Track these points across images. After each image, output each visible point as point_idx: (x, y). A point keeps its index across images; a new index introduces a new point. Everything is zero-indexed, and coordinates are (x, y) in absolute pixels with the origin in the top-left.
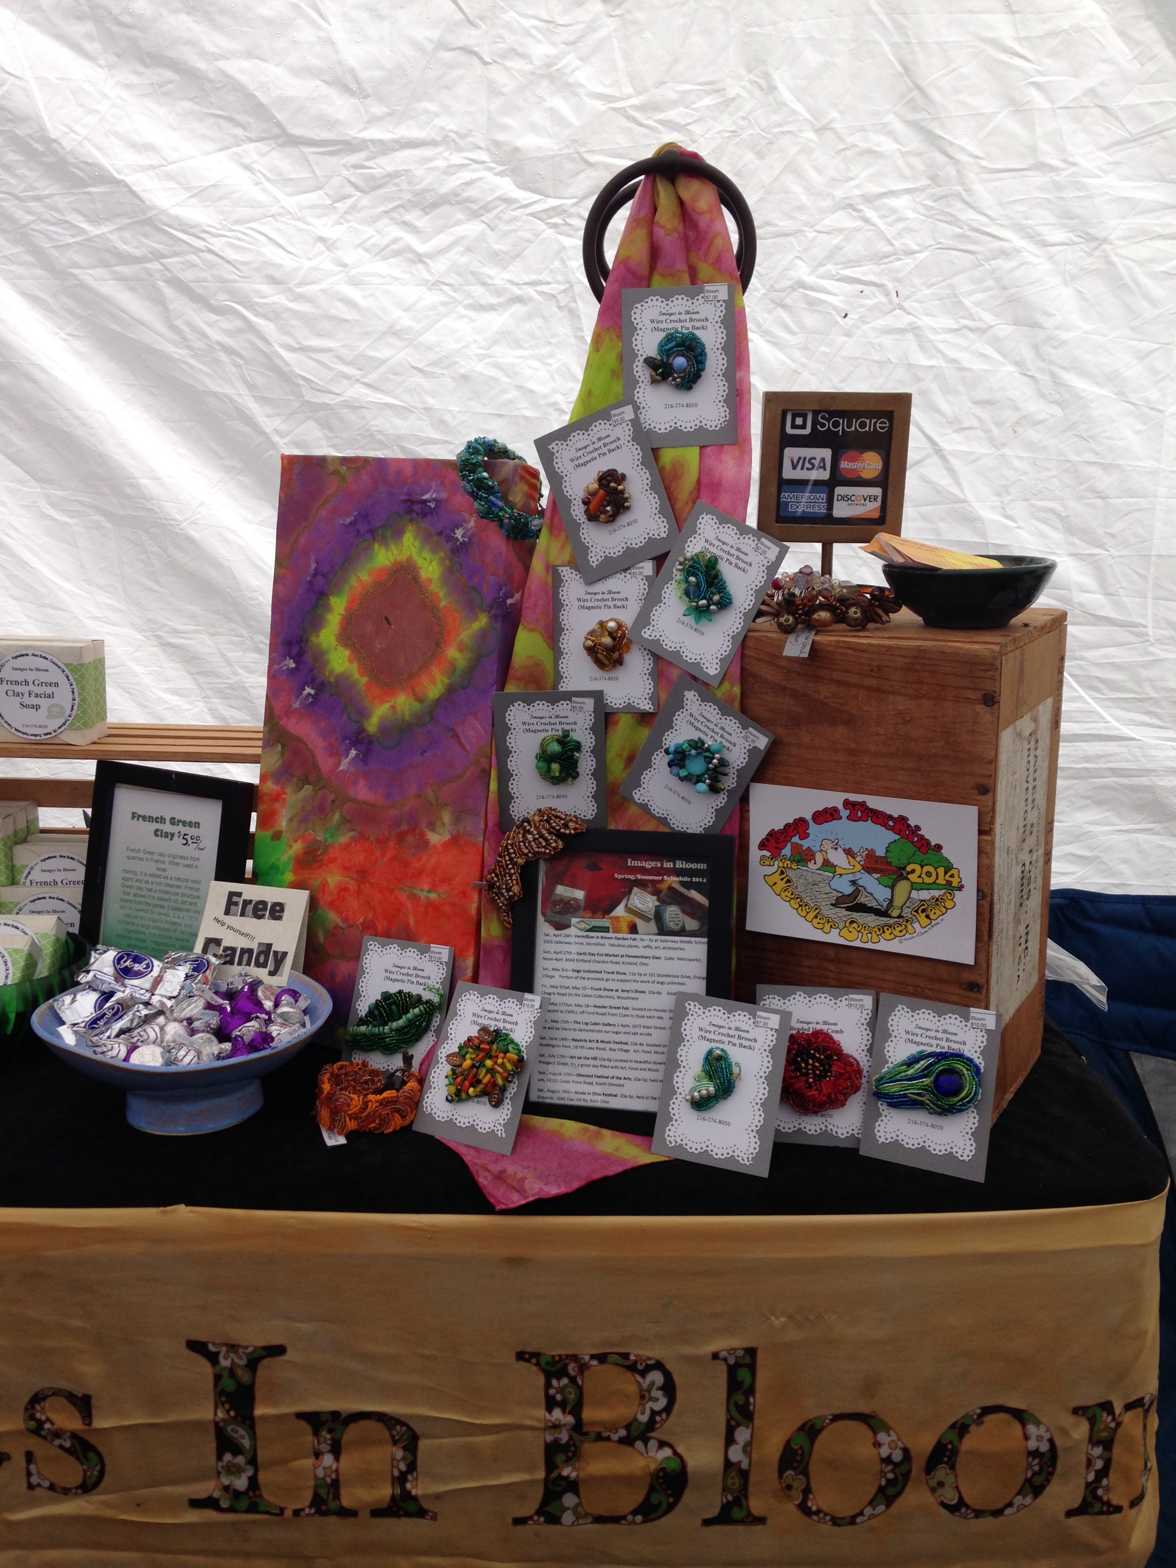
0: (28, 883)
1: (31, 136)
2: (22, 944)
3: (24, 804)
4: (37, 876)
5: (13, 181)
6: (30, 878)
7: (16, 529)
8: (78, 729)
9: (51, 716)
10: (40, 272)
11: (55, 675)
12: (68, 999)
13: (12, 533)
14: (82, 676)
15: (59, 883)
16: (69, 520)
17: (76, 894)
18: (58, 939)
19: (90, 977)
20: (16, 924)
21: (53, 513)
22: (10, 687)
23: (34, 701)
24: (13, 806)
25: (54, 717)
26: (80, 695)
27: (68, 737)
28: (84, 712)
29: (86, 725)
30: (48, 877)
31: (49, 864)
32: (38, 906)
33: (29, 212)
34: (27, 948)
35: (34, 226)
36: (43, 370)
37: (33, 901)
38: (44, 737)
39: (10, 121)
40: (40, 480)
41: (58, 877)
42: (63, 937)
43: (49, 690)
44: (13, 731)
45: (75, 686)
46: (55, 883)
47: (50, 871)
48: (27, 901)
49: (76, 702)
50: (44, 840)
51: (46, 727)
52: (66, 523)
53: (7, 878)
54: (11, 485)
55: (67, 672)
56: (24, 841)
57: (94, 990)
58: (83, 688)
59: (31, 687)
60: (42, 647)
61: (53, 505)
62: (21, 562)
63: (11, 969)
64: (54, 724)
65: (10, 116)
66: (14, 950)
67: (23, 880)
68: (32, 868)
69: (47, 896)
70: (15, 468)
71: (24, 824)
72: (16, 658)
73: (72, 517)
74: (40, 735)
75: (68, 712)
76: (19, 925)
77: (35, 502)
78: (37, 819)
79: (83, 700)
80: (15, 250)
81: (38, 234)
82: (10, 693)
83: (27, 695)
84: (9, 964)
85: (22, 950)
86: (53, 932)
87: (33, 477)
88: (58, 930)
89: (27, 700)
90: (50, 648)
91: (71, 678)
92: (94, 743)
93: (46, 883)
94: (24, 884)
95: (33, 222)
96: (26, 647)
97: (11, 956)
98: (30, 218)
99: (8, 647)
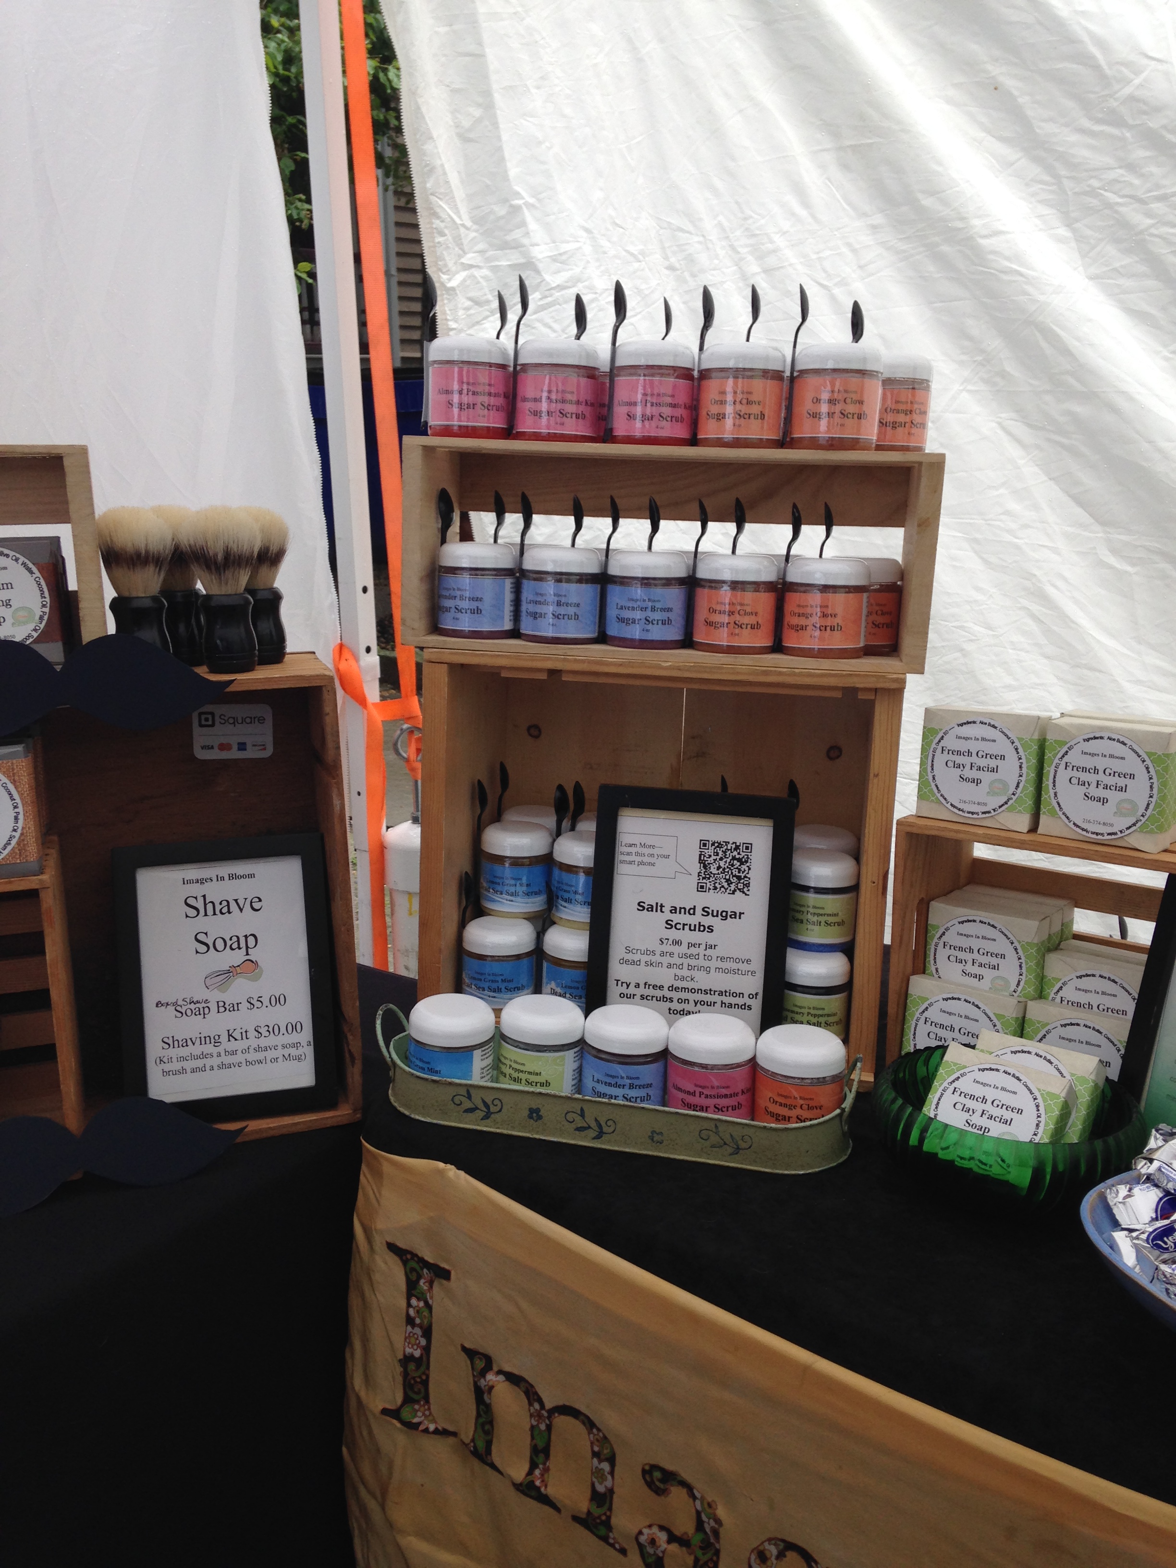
0: (1058, 1000)
1: (1164, 127)
2: (1058, 1088)
3: (1061, 902)
4: (1069, 993)
5: (1136, 182)
6: (1061, 994)
7: (1065, 579)
8: (1151, 832)
9: (1119, 813)
10: (1151, 283)
11: (1132, 764)
12: (1123, 1190)
13: (1060, 583)
14: (1166, 769)
15: (1095, 1008)
16: (1129, 569)
17: (1121, 1029)
18: (1096, 1085)
19: (1152, 1168)
20: (1049, 1057)
21: (1112, 560)
22: (1075, 773)
23: (1101, 793)
24: (1051, 904)
25: (1125, 815)
26: (1160, 790)
27: (1135, 840)
28: (1161, 813)
29: (1161, 829)
30: (1083, 998)
31: (1086, 983)
32: (1070, 1032)
33: (1149, 214)
34: (1063, 1094)
35: (1153, 231)
36: (1131, 399)
37: (1065, 1025)
38: (1106, 837)
39: (1145, 113)
40: (1104, 523)
41: (1095, 1000)
42: (1101, 1083)
43: (1121, 782)
44: (1071, 825)
45: (1155, 780)
46: (1090, 1006)
47: (1086, 991)
48: (1058, 1024)
49: (1153, 800)
50: (1079, 950)
51: (1112, 825)
52: (1126, 572)
53: (1035, 990)
54: (1070, 530)
55: (1148, 762)
56: (1056, 948)
57: (1157, 1186)
58: (1164, 784)
59: (1101, 777)
60: (1121, 729)
61: (1114, 551)
62: (1064, 618)
63: (1043, 1116)
64: (1122, 823)
65: (1145, 108)
66: (1048, 1093)
67: (1052, 995)
68: (1064, 984)
69: (1082, 1023)
70: (1079, 510)
71: (1059, 928)
72: (1088, 740)
73: (1133, 565)
74: (1102, 834)
75: (1142, 810)
76: (1053, 1059)
77: (1095, 548)
78: (1071, 922)
79: (1163, 798)
80: (1127, 260)
81: (1157, 240)
82: (1074, 781)
83: (1094, 784)
84: (1042, 1108)
85: (1057, 1096)
86: (1093, 1077)
87: (1097, 520)
88: (1097, 1075)
89: (1093, 791)
90: (1132, 731)
91: (1151, 769)
92: (1165, 851)
93: (1079, 1005)
94: (1053, 999)
95: (1153, 226)
96: (1102, 729)
97: (1045, 1101)
98: (1149, 221)
99: (1080, 727)
